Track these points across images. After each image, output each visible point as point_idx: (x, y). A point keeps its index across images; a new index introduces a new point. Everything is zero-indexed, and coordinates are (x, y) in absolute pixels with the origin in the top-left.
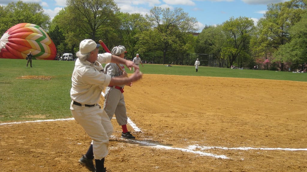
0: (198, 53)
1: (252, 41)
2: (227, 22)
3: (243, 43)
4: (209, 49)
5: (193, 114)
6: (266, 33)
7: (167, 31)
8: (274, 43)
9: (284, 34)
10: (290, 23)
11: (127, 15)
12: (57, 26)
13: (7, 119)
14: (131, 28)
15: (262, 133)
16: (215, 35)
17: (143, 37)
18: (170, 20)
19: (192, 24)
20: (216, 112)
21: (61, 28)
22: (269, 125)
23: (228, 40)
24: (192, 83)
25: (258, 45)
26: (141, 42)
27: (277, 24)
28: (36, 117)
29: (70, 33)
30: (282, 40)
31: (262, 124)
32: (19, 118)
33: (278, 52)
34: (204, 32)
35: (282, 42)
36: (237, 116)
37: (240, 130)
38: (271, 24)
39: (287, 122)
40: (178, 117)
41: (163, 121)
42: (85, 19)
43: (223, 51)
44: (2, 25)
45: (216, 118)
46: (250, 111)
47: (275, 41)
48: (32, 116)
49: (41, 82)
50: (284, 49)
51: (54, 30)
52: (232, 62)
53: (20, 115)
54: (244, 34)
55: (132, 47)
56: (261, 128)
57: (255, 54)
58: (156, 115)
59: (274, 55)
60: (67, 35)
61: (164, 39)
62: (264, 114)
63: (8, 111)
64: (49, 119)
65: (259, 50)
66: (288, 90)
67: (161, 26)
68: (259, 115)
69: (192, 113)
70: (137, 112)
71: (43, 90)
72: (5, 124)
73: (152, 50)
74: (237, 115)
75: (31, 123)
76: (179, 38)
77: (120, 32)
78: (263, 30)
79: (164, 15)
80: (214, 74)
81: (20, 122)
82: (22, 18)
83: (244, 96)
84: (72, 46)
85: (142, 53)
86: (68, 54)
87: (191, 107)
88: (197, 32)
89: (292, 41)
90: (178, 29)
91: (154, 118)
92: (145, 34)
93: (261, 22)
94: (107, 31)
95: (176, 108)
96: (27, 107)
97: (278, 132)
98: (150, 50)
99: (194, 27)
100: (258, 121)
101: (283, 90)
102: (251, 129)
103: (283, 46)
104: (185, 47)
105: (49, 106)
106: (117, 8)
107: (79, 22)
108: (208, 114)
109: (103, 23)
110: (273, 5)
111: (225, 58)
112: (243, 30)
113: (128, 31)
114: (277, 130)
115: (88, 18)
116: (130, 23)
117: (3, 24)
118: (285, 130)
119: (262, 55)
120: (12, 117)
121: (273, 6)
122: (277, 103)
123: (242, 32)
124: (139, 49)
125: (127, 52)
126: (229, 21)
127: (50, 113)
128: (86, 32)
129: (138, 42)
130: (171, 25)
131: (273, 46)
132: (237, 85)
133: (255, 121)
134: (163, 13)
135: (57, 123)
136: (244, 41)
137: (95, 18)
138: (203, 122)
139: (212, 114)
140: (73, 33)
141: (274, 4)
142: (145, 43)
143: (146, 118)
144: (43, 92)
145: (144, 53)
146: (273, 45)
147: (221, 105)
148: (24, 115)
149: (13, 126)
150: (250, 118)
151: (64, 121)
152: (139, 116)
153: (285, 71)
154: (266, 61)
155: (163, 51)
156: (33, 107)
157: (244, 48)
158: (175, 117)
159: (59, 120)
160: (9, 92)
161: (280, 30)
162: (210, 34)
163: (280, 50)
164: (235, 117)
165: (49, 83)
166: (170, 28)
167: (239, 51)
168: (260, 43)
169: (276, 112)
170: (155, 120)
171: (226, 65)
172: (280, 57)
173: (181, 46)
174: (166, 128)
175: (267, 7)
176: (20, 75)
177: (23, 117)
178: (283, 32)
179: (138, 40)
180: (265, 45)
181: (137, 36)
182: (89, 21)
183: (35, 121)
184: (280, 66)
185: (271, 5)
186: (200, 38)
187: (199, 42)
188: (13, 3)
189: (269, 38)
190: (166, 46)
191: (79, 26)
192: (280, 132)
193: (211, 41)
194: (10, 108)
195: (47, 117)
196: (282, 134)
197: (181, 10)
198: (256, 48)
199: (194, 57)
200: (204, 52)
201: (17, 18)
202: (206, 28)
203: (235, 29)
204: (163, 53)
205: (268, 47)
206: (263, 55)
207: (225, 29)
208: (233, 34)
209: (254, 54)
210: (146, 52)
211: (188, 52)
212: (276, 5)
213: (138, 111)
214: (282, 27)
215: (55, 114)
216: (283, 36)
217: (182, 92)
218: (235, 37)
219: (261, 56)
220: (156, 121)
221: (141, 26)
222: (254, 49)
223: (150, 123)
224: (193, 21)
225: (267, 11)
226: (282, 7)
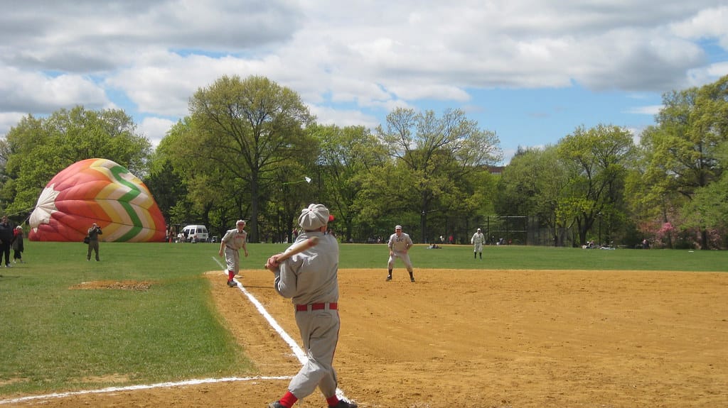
0: (502, 214)
1: (629, 181)
2: (569, 138)
3: (608, 186)
4: (527, 205)
5: (484, 361)
6: (661, 162)
7: (427, 165)
8: (681, 183)
9: (704, 161)
10: (717, 134)
11: (332, 131)
12: (168, 162)
13: (37, 387)
14: (343, 162)
15: (645, 402)
16: (543, 169)
17: (371, 182)
18: (433, 138)
19: (486, 147)
20: (538, 355)
21: (178, 165)
22: (666, 382)
23: (572, 181)
24: (485, 285)
25: (644, 190)
26: (367, 194)
27: (688, 138)
28: (106, 379)
29: (198, 177)
30: (701, 176)
31: (648, 380)
32: (64, 383)
33: (693, 203)
34: (516, 165)
35: (702, 181)
36: (590, 364)
37: (593, 396)
38: (672, 139)
39: (710, 373)
40: (445, 370)
41: (409, 382)
42: (234, 143)
43: (561, 208)
44: (37, 163)
45: (536, 369)
46: (622, 349)
47: (684, 178)
48: (97, 378)
49: (125, 295)
50: (707, 196)
51: (160, 171)
52: (585, 232)
53: (68, 375)
54: (611, 165)
55: (346, 207)
56: (646, 389)
57: (639, 210)
58: (393, 366)
59: (683, 212)
60: (191, 182)
61: (421, 184)
62: (653, 355)
63: (42, 368)
64: (136, 383)
65: (648, 202)
66: (716, 295)
67: (413, 154)
68: (643, 358)
69: (479, 361)
70: (347, 360)
71: (128, 315)
72: (30, 398)
73: (393, 211)
74: (588, 361)
75: (93, 396)
76: (457, 179)
77: (317, 171)
78: (655, 155)
79: (421, 127)
80: (539, 264)
81: (67, 393)
82: (85, 144)
83: (608, 313)
84: (205, 207)
85: (371, 219)
86: (195, 227)
87: (478, 345)
88: (499, 165)
89: (724, 178)
90: (454, 159)
91: (389, 374)
92: (375, 174)
93: (648, 136)
94: (286, 170)
95: (443, 348)
96: (88, 355)
97: (686, 398)
98: (389, 211)
99: (491, 154)
100: (639, 373)
101: (705, 295)
102: (622, 394)
103: (703, 189)
104: (471, 202)
105: (138, 354)
106: (307, 115)
107: (219, 151)
108: (518, 359)
109: (277, 151)
110: (675, 93)
111: (567, 225)
112: (607, 156)
113: (335, 169)
114: (683, 394)
115: (240, 140)
116: (341, 148)
117: (42, 161)
118: (702, 393)
119: (655, 213)
120: (50, 380)
121: (676, 96)
122: (687, 327)
123: (605, 161)
124: (362, 209)
125: (335, 219)
126: (574, 135)
127: (139, 369)
128: (236, 173)
129: (359, 193)
130: (435, 149)
131: (680, 192)
132: (594, 288)
133: (633, 372)
134: (417, 123)
135: (155, 393)
136: (610, 182)
137: (257, 139)
138: (506, 381)
139: (528, 359)
140: (205, 177)
141: (678, 92)
142: (378, 195)
143: (370, 375)
144: (127, 319)
145: (375, 218)
146: (679, 189)
147: (551, 338)
148: (79, 375)
149: (49, 402)
150: (621, 366)
151: (172, 387)
152: (351, 370)
153: (709, 249)
154: (665, 227)
155: (418, 212)
156: (100, 356)
157: (612, 198)
158: (439, 369)
159: (160, 385)
160: (47, 322)
161: (695, 153)
162: (528, 169)
163: (696, 200)
164: (583, 364)
165: (145, 297)
166: (434, 156)
167: (599, 206)
168: (649, 185)
169: (685, 349)
170: (391, 380)
171: (570, 240)
172: (698, 215)
173: (461, 199)
174: (414, 397)
175: (663, 99)
176: (79, 280)
177: (75, 380)
178: (701, 155)
179: (360, 189)
180: (661, 189)
181: (356, 178)
182: (243, 148)
183: (103, 390)
184: (700, 237)
185: (672, 94)
186: (506, 179)
187: (505, 188)
188: (63, 111)
189: (670, 173)
190: (427, 201)
191: (219, 159)
192: (692, 399)
193: (533, 184)
194: (47, 361)
195: (131, 379)
196: (695, 403)
197: (459, 114)
198: (639, 197)
199: (493, 223)
200: (516, 212)
201: (73, 146)
202: (520, 154)
203: (588, 154)
204: (420, 217)
205: (667, 193)
206: (659, 213)
207: (565, 156)
208: (585, 165)
209: (635, 211)
210: (379, 216)
211: (479, 212)
212: (682, 94)
213: (352, 358)
214: (700, 144)
215: (151, 371)
216: (703, 165)
217: (460, 308)
218: (589, 173)
219: (652, 215)
220: (393, 381)
221: (367, 154)
222: (634, 201)
223: (377, 387)
224: (489, 138)
225: (663, 107)
226: (698, 98)
